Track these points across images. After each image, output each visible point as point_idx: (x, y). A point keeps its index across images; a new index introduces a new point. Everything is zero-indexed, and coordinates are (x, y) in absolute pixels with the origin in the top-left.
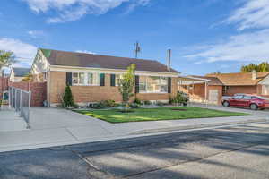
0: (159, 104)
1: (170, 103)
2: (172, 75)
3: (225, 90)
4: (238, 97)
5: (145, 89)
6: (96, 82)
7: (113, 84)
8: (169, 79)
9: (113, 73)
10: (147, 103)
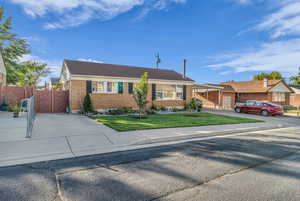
0: (175, 110)
1: (185, 109)
2: (187, 83)
3: (238, 97)
4: (250, 103)
5: (161, 97)
6: (115, 90)
7: (131, 91)
8: (185, 87)
9: (131, 81)
10: (163, 109)
